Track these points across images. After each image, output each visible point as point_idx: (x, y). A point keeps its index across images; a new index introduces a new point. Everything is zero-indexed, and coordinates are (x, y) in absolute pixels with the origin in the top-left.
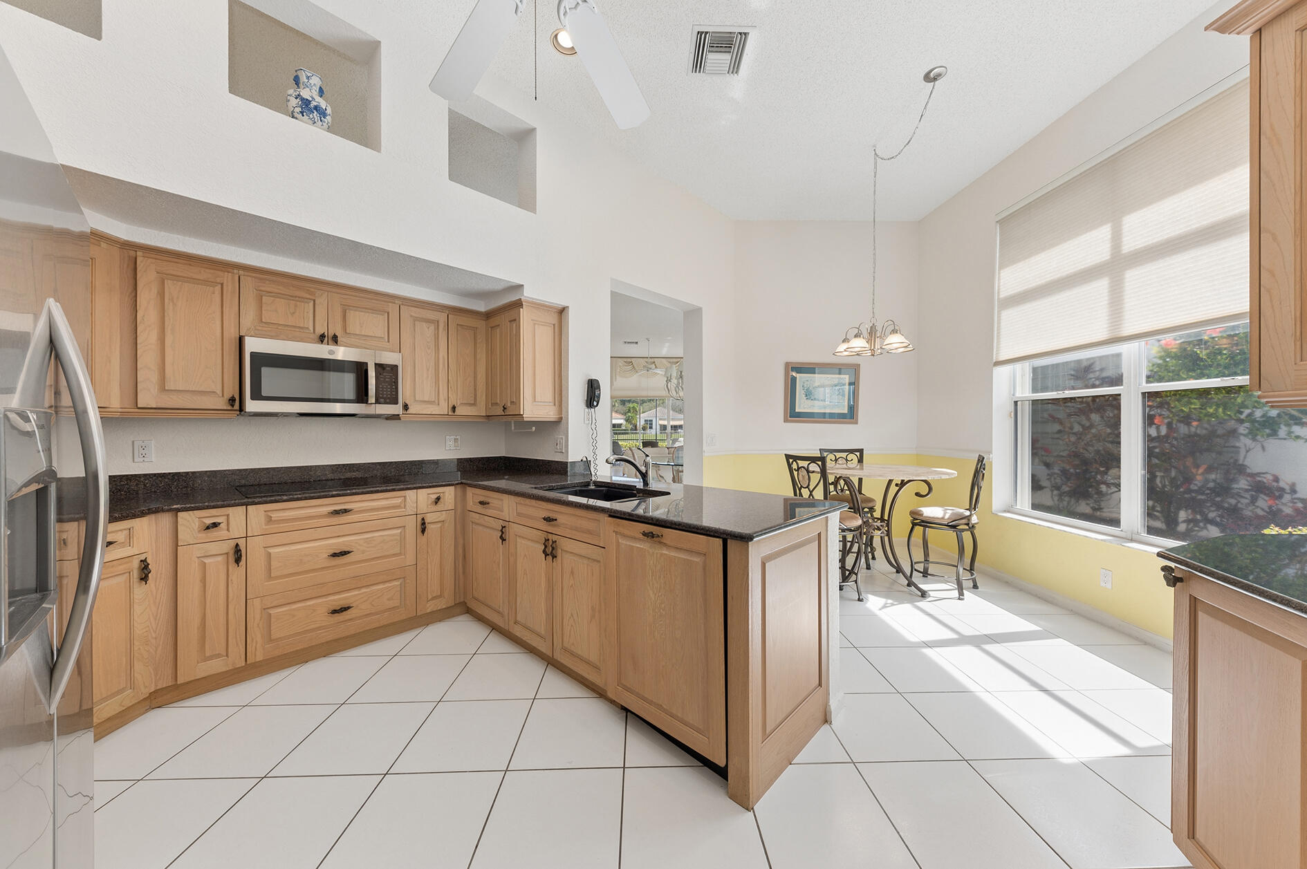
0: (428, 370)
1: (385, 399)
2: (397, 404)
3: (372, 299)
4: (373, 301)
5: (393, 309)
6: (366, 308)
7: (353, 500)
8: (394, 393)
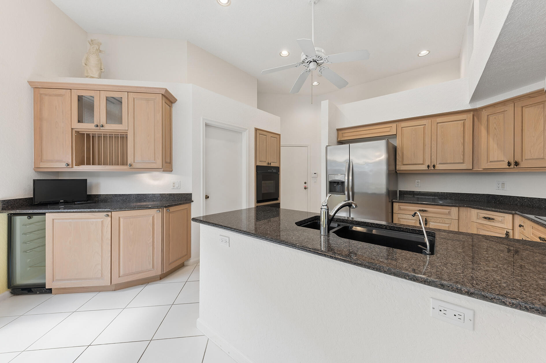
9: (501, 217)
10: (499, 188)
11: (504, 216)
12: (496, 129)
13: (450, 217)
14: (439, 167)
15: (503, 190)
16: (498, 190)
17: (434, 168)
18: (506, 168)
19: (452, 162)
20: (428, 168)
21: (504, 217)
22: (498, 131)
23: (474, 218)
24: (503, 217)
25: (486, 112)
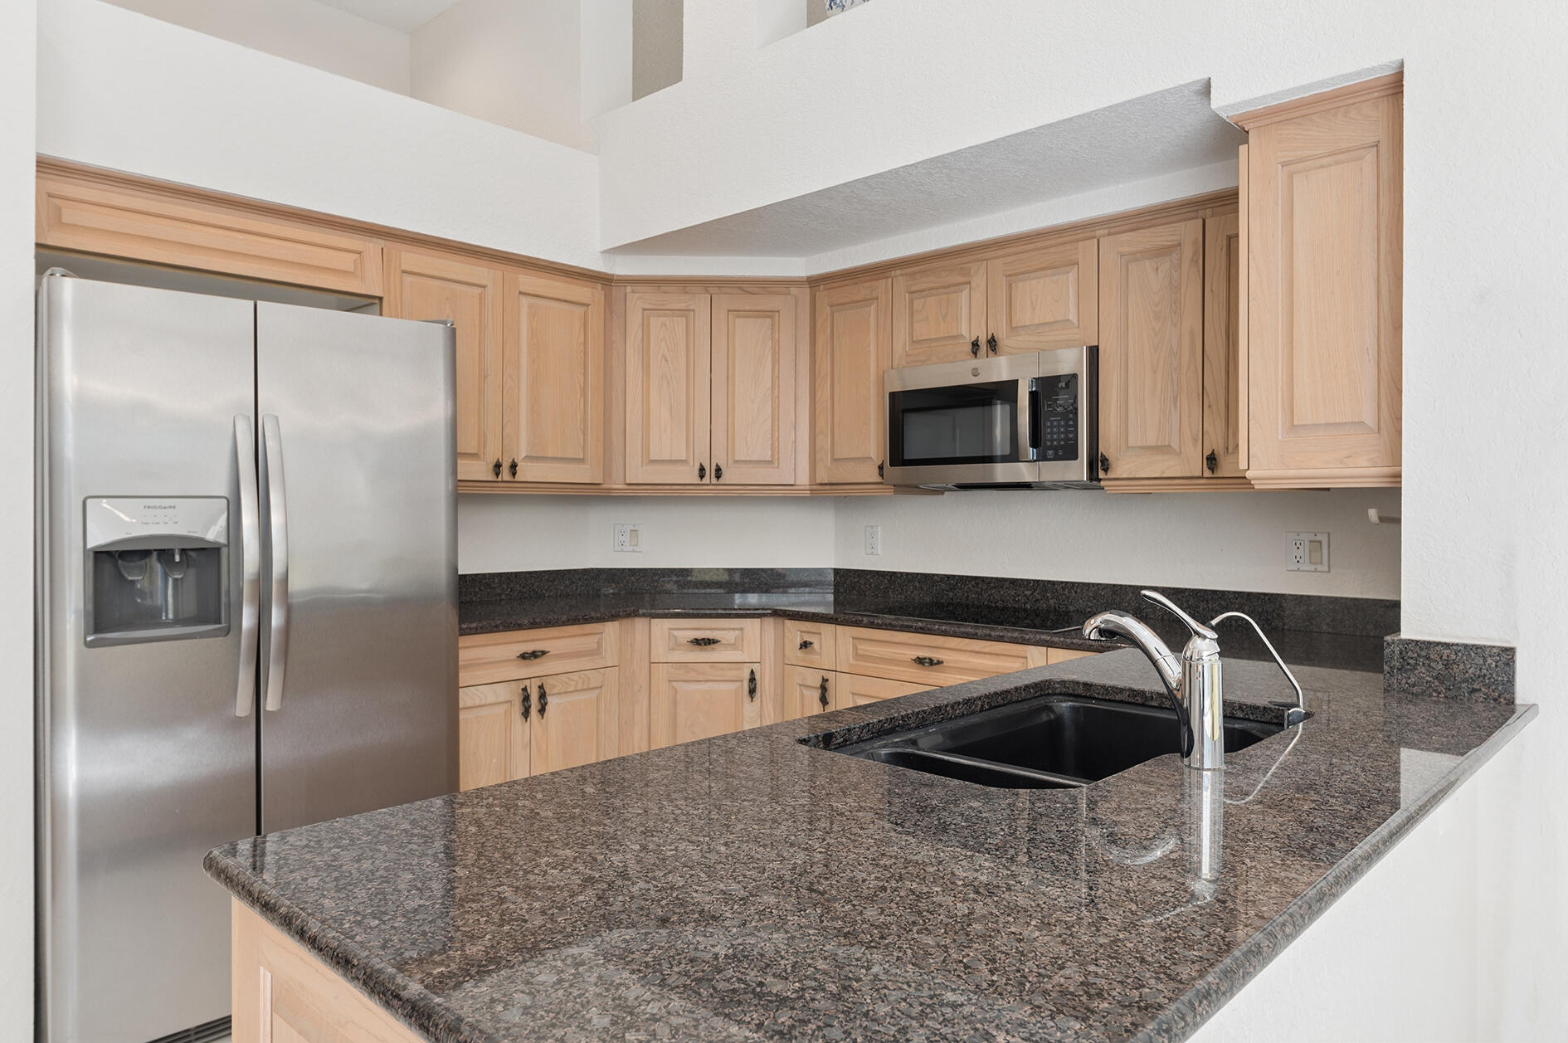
0: (1155, 372)
1: (1055, 449)
2: (1075, 457)
3: (1048, 247)
4: (1052, 250)
5: (1085, 251)
6: (1036, 271)
7: (946, 646)
8: (1071, 436)
9: (733, 629)
10: (622, 547)
11: (742, 626)
12: (666, 360)
13: (601, 664)
14: (527, 472)
15: (634, 551)
16: (622, 553)
17: (514, 474)
18: (692, 482)
19: (559, 456)
20: (497, 475)
21: (742, 629)
22: (670, 366)
23: (660, 652)
24: (738, 629)
25: (639, 298)
